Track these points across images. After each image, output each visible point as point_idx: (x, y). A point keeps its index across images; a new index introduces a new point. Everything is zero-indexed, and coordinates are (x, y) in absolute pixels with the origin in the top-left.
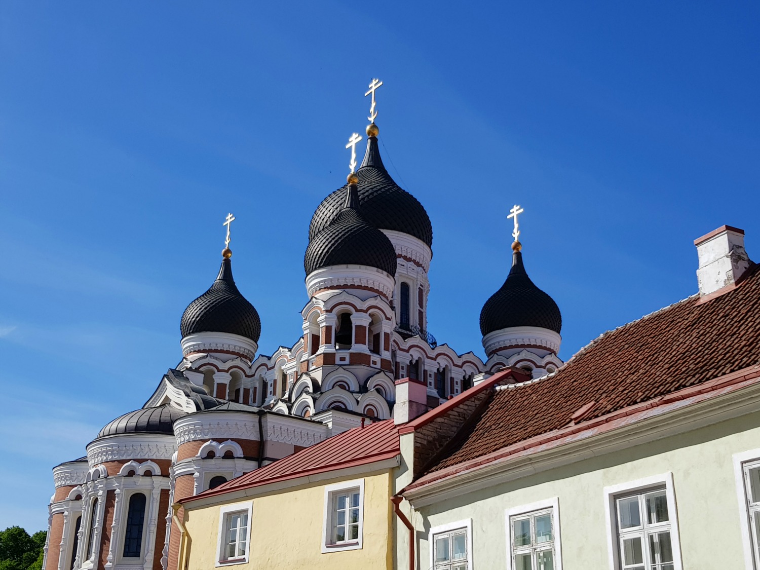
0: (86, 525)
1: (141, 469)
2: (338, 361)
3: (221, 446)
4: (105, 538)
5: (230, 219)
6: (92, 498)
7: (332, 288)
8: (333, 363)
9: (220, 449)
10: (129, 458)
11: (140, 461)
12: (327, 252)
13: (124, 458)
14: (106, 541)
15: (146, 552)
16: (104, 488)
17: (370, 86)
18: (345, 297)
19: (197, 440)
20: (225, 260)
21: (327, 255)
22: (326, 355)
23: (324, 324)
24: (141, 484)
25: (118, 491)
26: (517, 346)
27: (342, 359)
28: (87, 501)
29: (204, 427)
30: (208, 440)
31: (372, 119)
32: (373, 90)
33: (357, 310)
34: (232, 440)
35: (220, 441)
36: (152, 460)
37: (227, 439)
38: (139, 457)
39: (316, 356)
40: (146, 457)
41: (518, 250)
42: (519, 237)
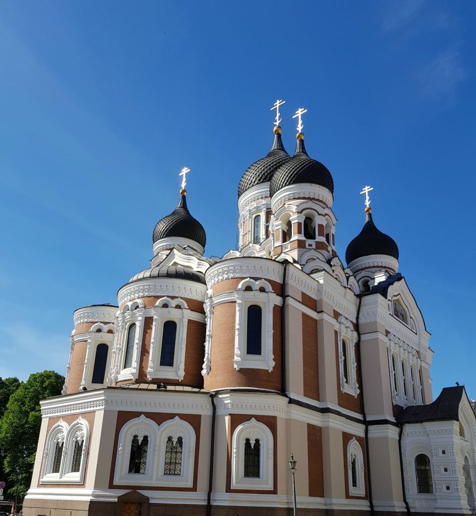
0: (123, 343)
1: (174, 303)
2: (307, 246)
3: (257, 283)
4: (144, 351)
5: (185, 171)
6: (128, 324)
7: (299, 198)
8: (304, 247)
9: (257, 284)
10: (163, 295)
11: (173, 298)
12: (296, 174)
13: (159, 294)
14: (146, 354)
15: (179, 363)
16: (143, 315)
17: (275, 104)
18: (310, 204)
19: (236, 278)
20: (182, 196)
21: (296, 176)
22: (299, 241)
23: (296, 221)
24: (173, 315)
25: (155, 317)
26: (378, 267)
27: (310, 245)
28: (123, 326)
29: (243, 268)
30: (247, 278)
31: (277, 123)
32: (277, 106)
33: (319, 214)
34: (265, 279)
35: (256, 279)
36: (181, 298)
37: (261, 279)
38: (171, 295)
39: (290, 242)
40: (177, 295)
41: (369, 212)
42: (369, 205)
